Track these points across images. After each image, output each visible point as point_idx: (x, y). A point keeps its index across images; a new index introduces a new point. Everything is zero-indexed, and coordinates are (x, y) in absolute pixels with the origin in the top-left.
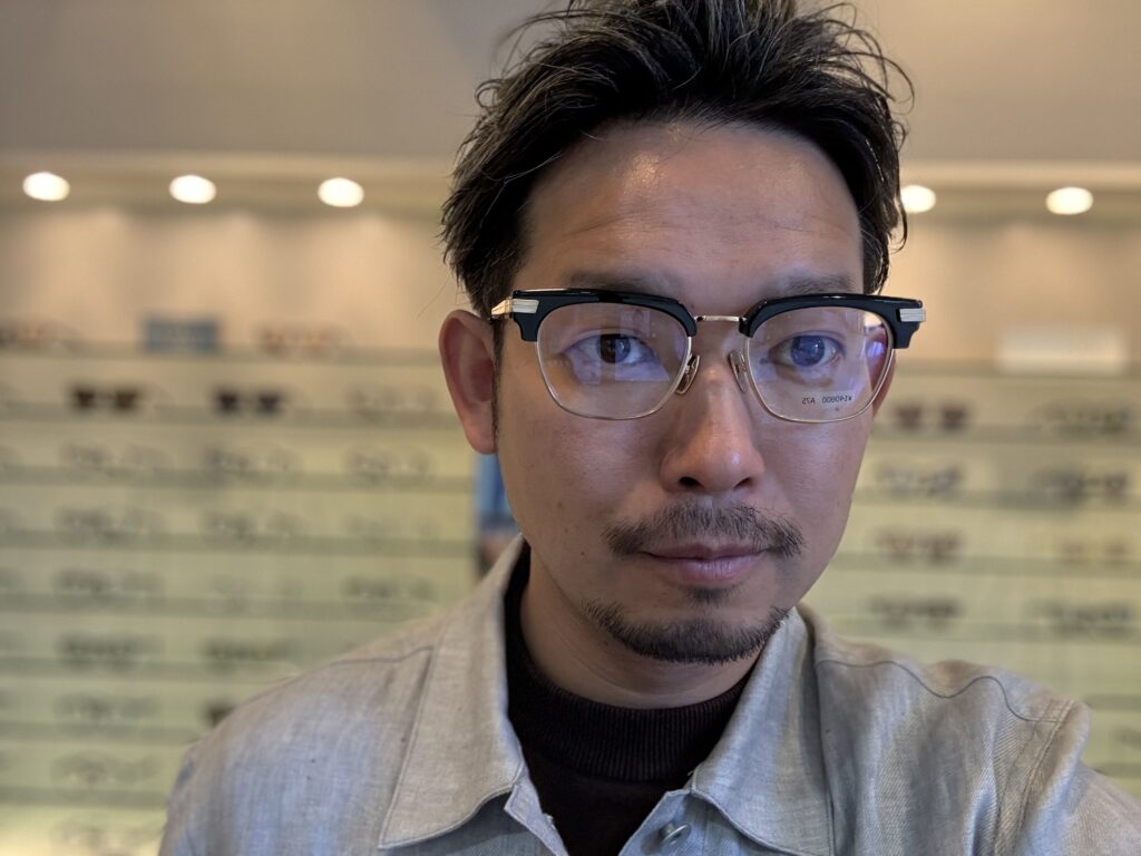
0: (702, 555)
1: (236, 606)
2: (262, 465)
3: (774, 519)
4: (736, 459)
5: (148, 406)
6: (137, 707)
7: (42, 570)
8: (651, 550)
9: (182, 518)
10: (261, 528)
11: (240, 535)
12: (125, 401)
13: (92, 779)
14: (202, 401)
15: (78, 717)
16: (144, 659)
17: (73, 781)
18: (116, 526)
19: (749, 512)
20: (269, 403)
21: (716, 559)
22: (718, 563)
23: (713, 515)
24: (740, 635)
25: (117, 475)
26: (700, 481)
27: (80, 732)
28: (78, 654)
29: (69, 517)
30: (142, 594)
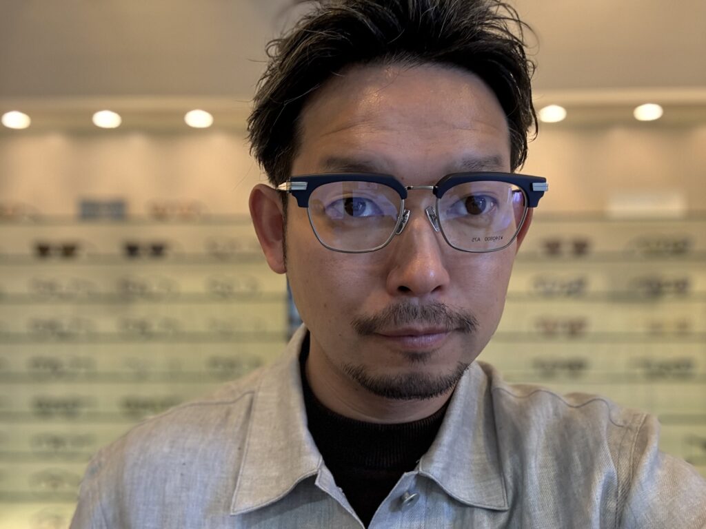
0: (414, 334)
1: (141, 376)
2: (155, 288)
3: (457, 311)
4: (432, 274)
5: (83, 254)
6: (82, 440)
7: (20, 357)
8: (381, 332)
9: (107, 323)
10: (155, 328)
11: (143, 332)
12: (69, 251)
13: (55, 486)
14: (116, 249)
15: (45, 447)
16: (85, 410)
17: (43, 487)
18: (66, 329)
19: (441, 306)
20: (158, 250)
21: (421, 336)
22: (423, 338)
23: (419, 309)
24: (439, 380)
25: (65, 298)
26: (411, 288)
27: (47, 456)
28: (44, 409)
29: (36, 324)
30: (83, 370)
